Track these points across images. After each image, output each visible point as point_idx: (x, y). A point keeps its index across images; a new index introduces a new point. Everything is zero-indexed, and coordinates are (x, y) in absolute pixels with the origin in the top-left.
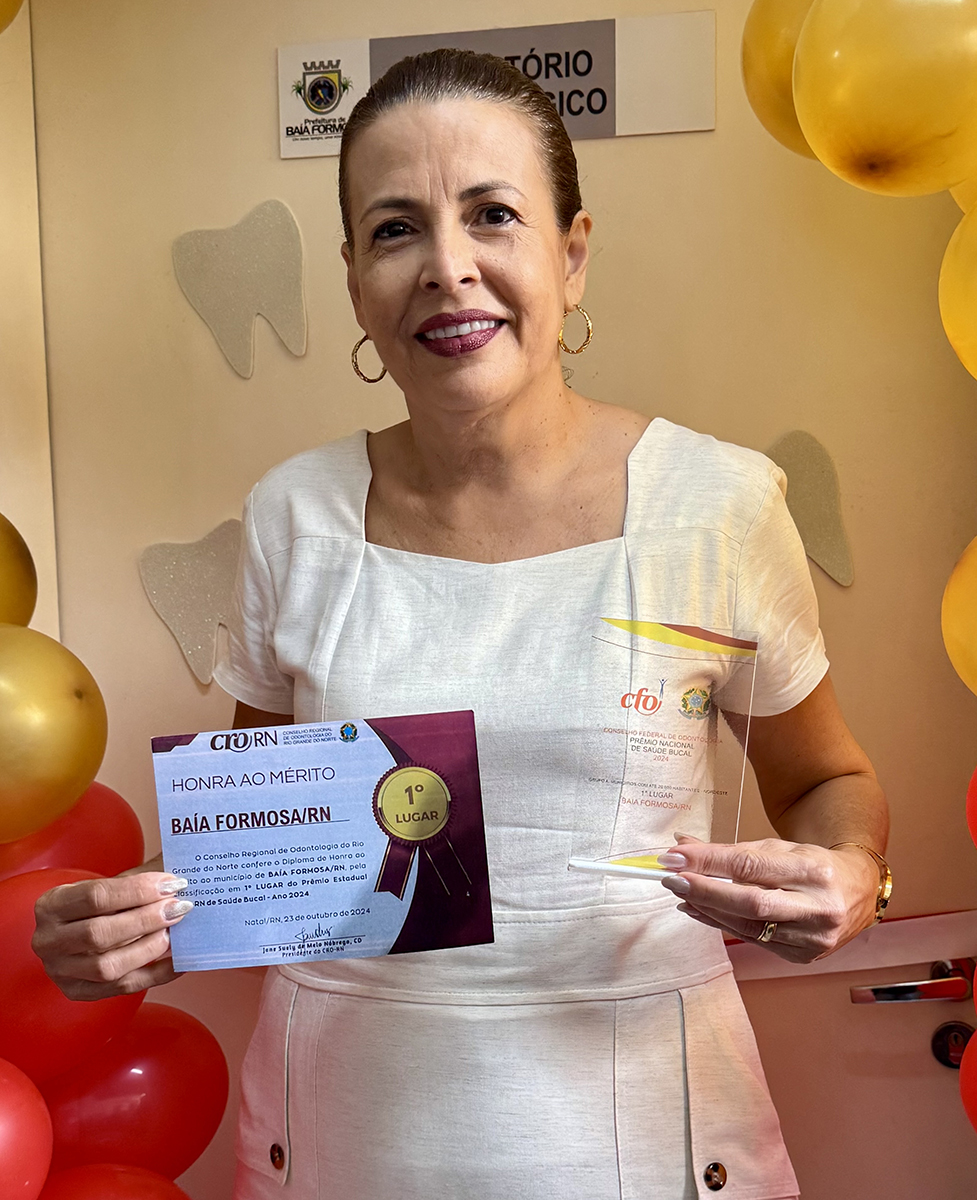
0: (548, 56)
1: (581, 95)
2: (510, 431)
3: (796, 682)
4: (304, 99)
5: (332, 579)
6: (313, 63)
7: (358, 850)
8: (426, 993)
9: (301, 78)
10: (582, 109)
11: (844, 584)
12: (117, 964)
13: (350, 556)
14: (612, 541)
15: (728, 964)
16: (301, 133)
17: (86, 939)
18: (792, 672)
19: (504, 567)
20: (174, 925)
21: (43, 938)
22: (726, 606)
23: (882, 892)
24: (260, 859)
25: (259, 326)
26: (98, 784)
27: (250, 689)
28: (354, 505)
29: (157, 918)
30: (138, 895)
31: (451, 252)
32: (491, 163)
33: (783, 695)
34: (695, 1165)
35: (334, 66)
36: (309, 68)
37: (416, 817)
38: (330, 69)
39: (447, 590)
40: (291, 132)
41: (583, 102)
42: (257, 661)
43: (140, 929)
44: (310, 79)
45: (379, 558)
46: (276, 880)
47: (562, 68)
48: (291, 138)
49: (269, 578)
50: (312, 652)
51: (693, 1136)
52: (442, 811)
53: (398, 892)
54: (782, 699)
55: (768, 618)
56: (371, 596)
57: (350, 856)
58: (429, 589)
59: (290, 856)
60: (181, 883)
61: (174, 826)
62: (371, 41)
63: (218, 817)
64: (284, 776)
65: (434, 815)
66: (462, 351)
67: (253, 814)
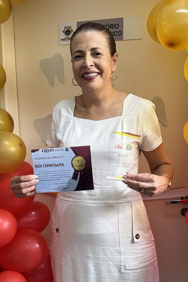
0: (110, 25)
1: (117, 32)
2: (101, 95)
3: (155, 145)
4: (64, 34)
5: (67, 123)
6: (66, 27)
7: (69, 171)
8: (83, 201)
9: (64, 29)
10: (117, 35)
11: (166, 126)
12: (25, 191)
13: (70, 119)
14: (119, 117)
15: (141, 197)
16: (64, 40)
17: (20, 186)
18: (154, 143)
19: (99, 121)
20: (36, 184)
21: (12, 186)
22: (141, 129)
23: (169, 184)
24: (51, 173)
25: (56, 77)
26: (25, 161)
27: (53, 144)
28: (72, 110)
29: (32, 183)
30: (29, 179)
31: (88, 60)
32: (97, 44)
33: (152, 147)
34: (134, 234)
35: (70, 27)
36: (65, 28)
37: (79, 166)
38: (69, 28)
39: (88, 126)
40: (62, 40)
41: (117, 33)
42: (54, 139)
43: (30, 185)
44: (66, 30)
45: (76, 120)
46: (54, 177)
47: (113, 27)
48: (62, 41)
49: (56, 123)
50: (63, 137)
51: (133, 229)
52: (84, 165)
53: (76, 180)
54: (152, 148)
55: (150, 132)
56: (74, 127)
57: (67, 173)
58: (85, 125)
59: (56, 172)
60: (37, 177)
61: (36, 166)
62: (77, 22)
63: (43, 165)
64: (55, 157)
65: (82, 165)
66: (90, 79)
67: (50, 164)
